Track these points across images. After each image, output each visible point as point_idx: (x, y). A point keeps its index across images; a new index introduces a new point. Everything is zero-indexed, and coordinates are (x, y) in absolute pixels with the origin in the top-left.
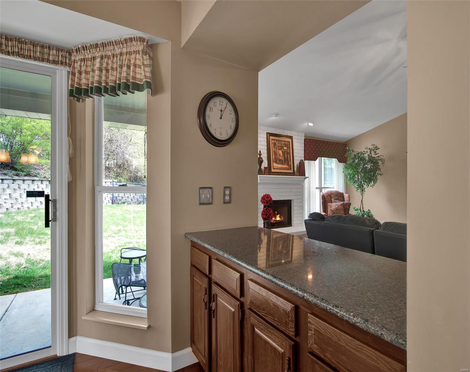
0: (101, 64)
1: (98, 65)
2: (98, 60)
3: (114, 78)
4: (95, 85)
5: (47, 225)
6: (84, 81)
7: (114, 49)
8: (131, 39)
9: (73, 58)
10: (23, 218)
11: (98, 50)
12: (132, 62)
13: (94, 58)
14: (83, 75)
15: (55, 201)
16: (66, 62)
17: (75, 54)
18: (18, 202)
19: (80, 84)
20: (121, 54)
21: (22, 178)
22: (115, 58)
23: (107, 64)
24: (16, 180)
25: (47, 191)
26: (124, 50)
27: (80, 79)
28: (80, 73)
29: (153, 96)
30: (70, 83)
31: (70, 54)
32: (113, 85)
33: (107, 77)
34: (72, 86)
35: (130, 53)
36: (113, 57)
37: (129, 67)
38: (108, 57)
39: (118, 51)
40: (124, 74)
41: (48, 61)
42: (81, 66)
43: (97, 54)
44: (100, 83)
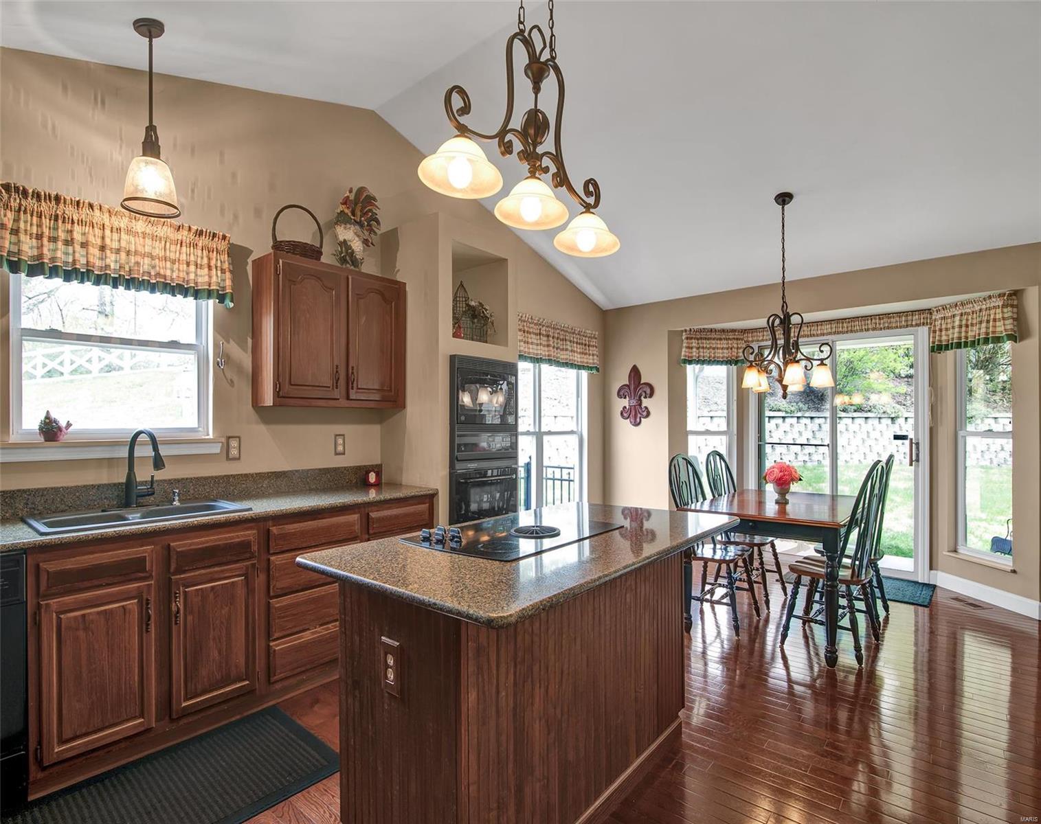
0: (961, 320)
1: (957, 323)
2: (957, 318)
3: (973, 334)
4: (955, 341)
5: (911, 465)
6: (944, 338)
7: (973, 307)
8: (990, 297)
9: (934, 317)
10: (856, 475)
11: (958, 308)
12: (992, 317)
13: (954, 316)
14: (944, 333)
15: (917, 444)
16: (927, 323)
17: (935, 313)
18: (845, 451)
19: (940, 341)
20: (981, 310)
21: (850, 415)
22: (975, 315)
23: (967, 320)
24: (844, 417)
25: (911, 435)
26: (984, 307)
27: (941, 336)
28: (941, 330)
29: (1019, 342)
30: (931, 340)
31: (931, 314)
32: (973, 339)
33: (967, 332)
34: (934, 342)
35: (990, 309)
36: (973, 314)
37: (988, 322)
38: (968, 314)
39: (977, 308)
40: (983, 330)
41: (912, 326)
42: (941, 324)
43: (956, 312)
44: (960, 338)
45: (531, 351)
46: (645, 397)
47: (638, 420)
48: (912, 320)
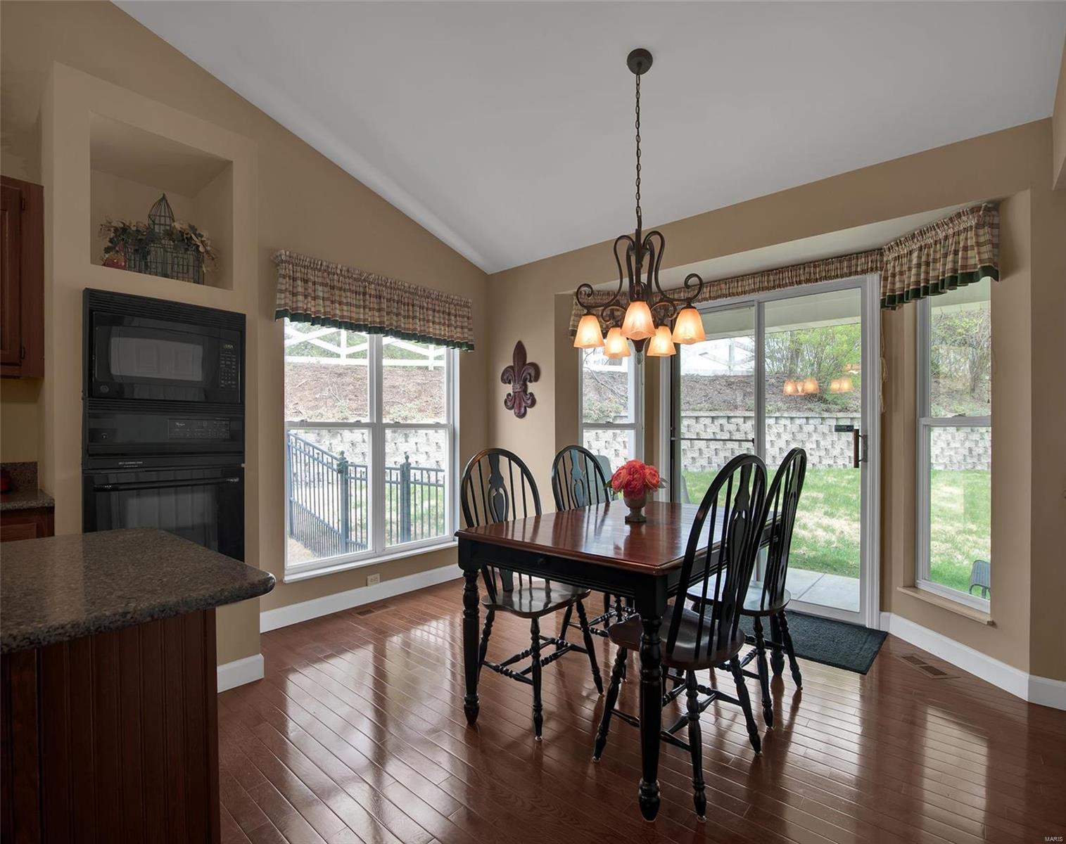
0: (919, 257)
1: (915, 261)
2: (915, 255)
3: (936, 273)
4: (911, 288)
5: (856, 466)
6: (898, 285)
7: (937, 233)
8: (959, 215)
9: (885, 259)
11: (915, 241)
12: (962, 245)
13: (911, 252)
14: (897, 278)
15: (865, 438)
16: (876, 267)
17: (887, 253)
19: (893, 290)
20: (946, 238)
22: (938, 246)
23: (928, 255)
26: (951, 231)
27: (893, 283)
28: (894, 275)
30: (882, 291)
31: (882, 255)
32: (935, 282)
33: (927, 273)
34: (884, 294)
35: (959, 233)
36: (936, 244)
37: (956, 253)
38: (928, 246)
39: (941, 235)
40: (949, 266)
41: (856, 273)
42: (894, 267)
43: (914, 247)
44: (918, 283)
45: (345, 314)
46: (531, 381)
47: (523, 410)
48: (857, 265)
